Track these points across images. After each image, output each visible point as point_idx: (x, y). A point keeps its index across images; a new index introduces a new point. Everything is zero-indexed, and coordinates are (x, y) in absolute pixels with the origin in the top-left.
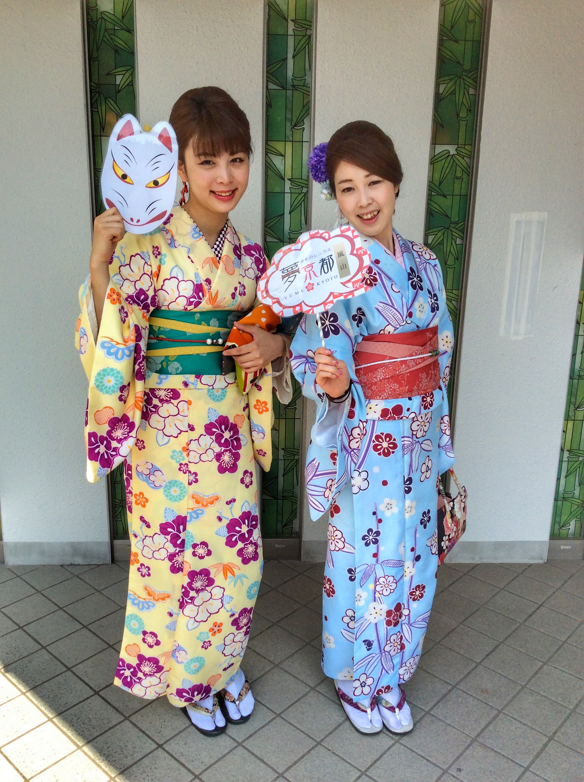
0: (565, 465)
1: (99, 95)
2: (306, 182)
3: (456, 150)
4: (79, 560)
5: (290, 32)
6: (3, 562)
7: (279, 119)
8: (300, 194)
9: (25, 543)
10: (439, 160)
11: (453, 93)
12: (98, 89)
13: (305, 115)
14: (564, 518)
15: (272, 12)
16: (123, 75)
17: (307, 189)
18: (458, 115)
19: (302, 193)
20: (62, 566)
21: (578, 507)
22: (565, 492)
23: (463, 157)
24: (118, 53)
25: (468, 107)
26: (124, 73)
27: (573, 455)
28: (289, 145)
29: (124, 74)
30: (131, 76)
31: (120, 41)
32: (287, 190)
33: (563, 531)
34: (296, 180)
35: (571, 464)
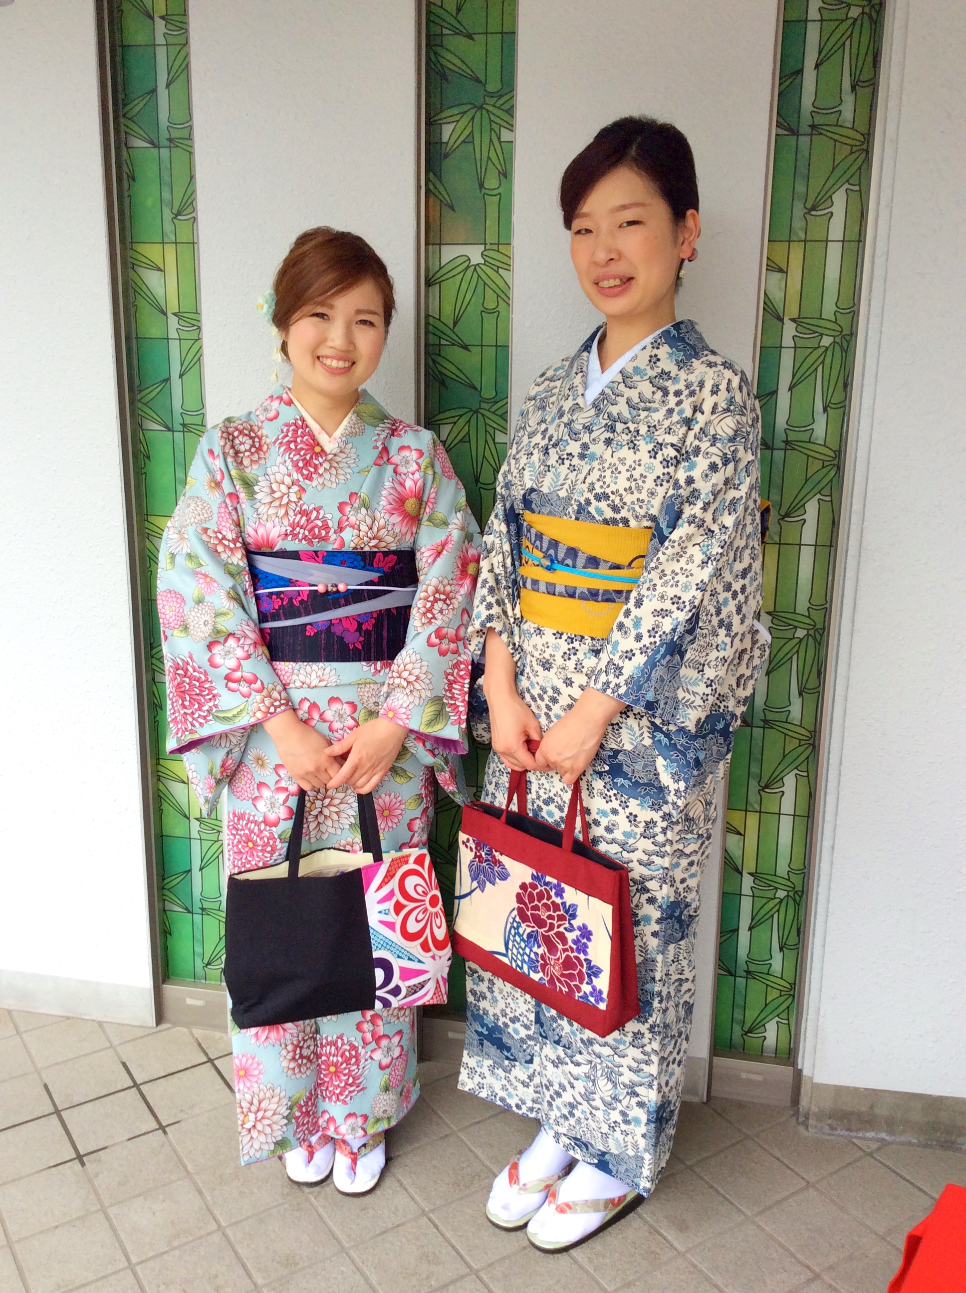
0: (746, 905)
3: (482, 254)
5: (160, 40)
7: (149, 202)
10: (450, 275)
11: (469, 140)
14: (751, 1015)
18: (481, 186)
21: (781, 996)
22: (750, 960)
23: (496, 268)
25: (499, 167)
27: (763, 884)
32: (173, 334)
33: (752, 1041)
34: (186, 315)
35: (759, 902)
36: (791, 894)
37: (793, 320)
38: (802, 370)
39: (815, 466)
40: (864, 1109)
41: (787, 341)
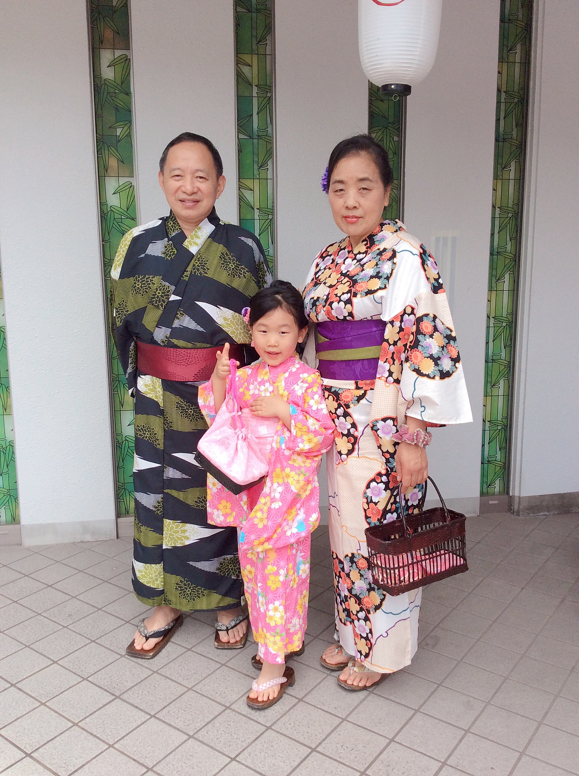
0: (487, 433)
1: (103, 144)
2: (271, 211)
4: (88, 538)
5: (255, 94)
6: (20, 544)
7: (248, 162)
9: (41, 524)
11: (382, 140)
12: (102, 139)
13: (268, 159)
14: (490, 478)
15: (240, 80)
16: (122, 129)
17: (271, 216)
19: (268, 219)
20: (74, 543)
21: (500, 469)
22: (489, 456)
24: (119, 111)
25: (393, 151)
26: (123, 126)
27: (493, 425)
28: (257, 182)
30: (129, 129)
31: (119, 101)
32: (256, 217)
33: (491, 490)
34: (263, 209)
35: (492, 432)
36: (503, 427)
37: (499, 208)
38: (502, 226)
39: (508, 261)
40: (539, 504)
41: (497, 215)
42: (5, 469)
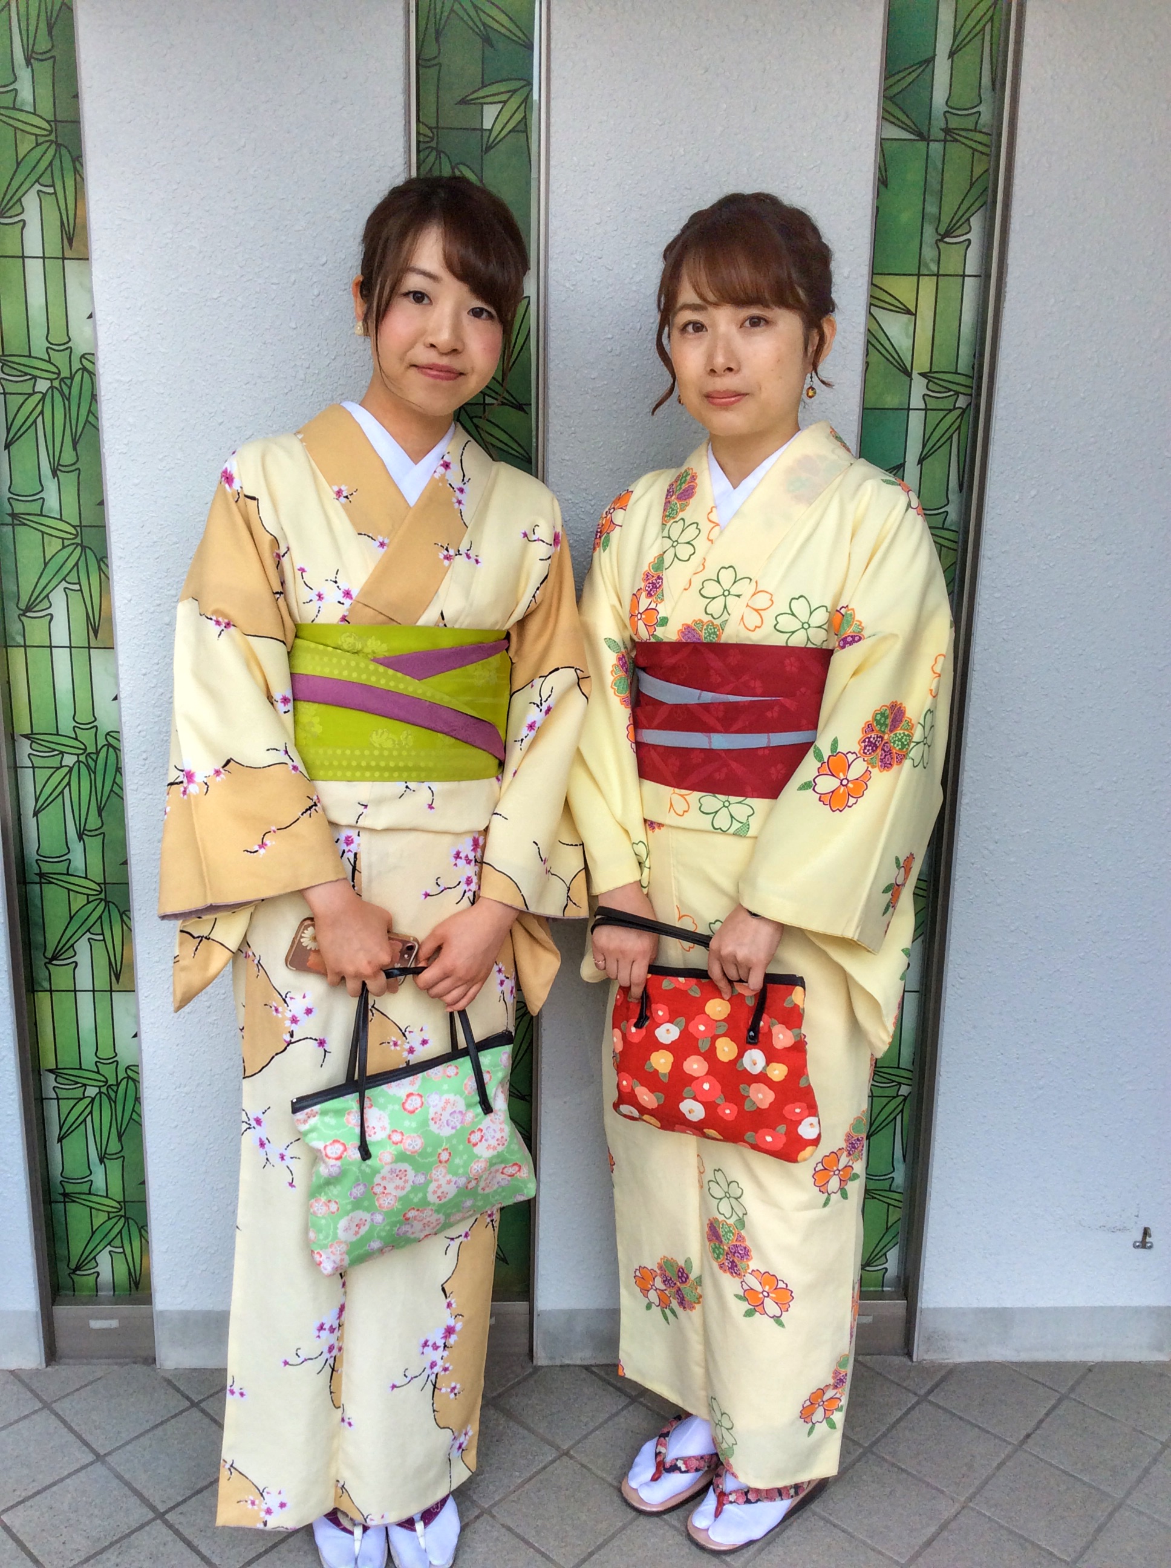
1: (438, 157)
2: (968, 382)
6: (150, 1360)
8: (950, 411)
9: (209, 1312)
12: (435, 141)
13: (974, 208)
16: (500, 105)
17: (969, 397)
19: (955, 408)
24: (492, 46)
26: (504, 97)
28: (928, 285)
29: (505, 102)
30: (523, 105)
31: (495, 12)
32: (916, 402)
42: (114, 1146)
